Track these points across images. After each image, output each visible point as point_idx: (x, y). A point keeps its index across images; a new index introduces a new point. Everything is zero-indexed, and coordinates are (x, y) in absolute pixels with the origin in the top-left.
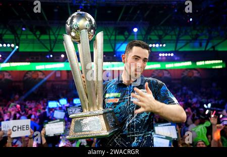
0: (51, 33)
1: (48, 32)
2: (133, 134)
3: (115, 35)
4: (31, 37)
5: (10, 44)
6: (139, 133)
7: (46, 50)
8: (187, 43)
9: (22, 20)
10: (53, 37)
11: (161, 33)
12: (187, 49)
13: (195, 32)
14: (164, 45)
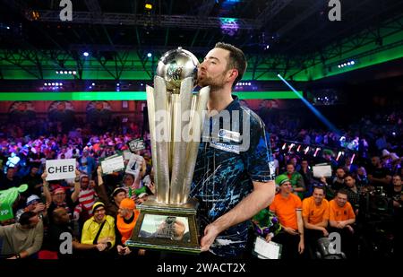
0: (118, 59)
1: (114, 58)
2: (211, 198)
5: (72, 71)
6: (219, 198)
7: (113, 78)
8: (265, 72)
9: (85, 44)
10: (119, 64)
12: (265, 78)
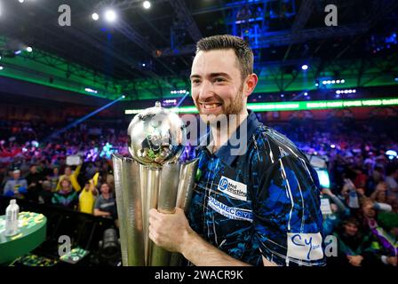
3: (282, 75)
8: (374, 77)
12: (375, 84)
13: (385, 64)
14: (343, 81)
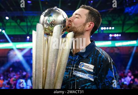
0: (28, 21)
1: (26, 20)
4: (13, 24)
7: (24, 33)
8: (131, 27)
9: (7, 11)
11: (110, 19)
12: (131, 31)
14: (113, 28)
